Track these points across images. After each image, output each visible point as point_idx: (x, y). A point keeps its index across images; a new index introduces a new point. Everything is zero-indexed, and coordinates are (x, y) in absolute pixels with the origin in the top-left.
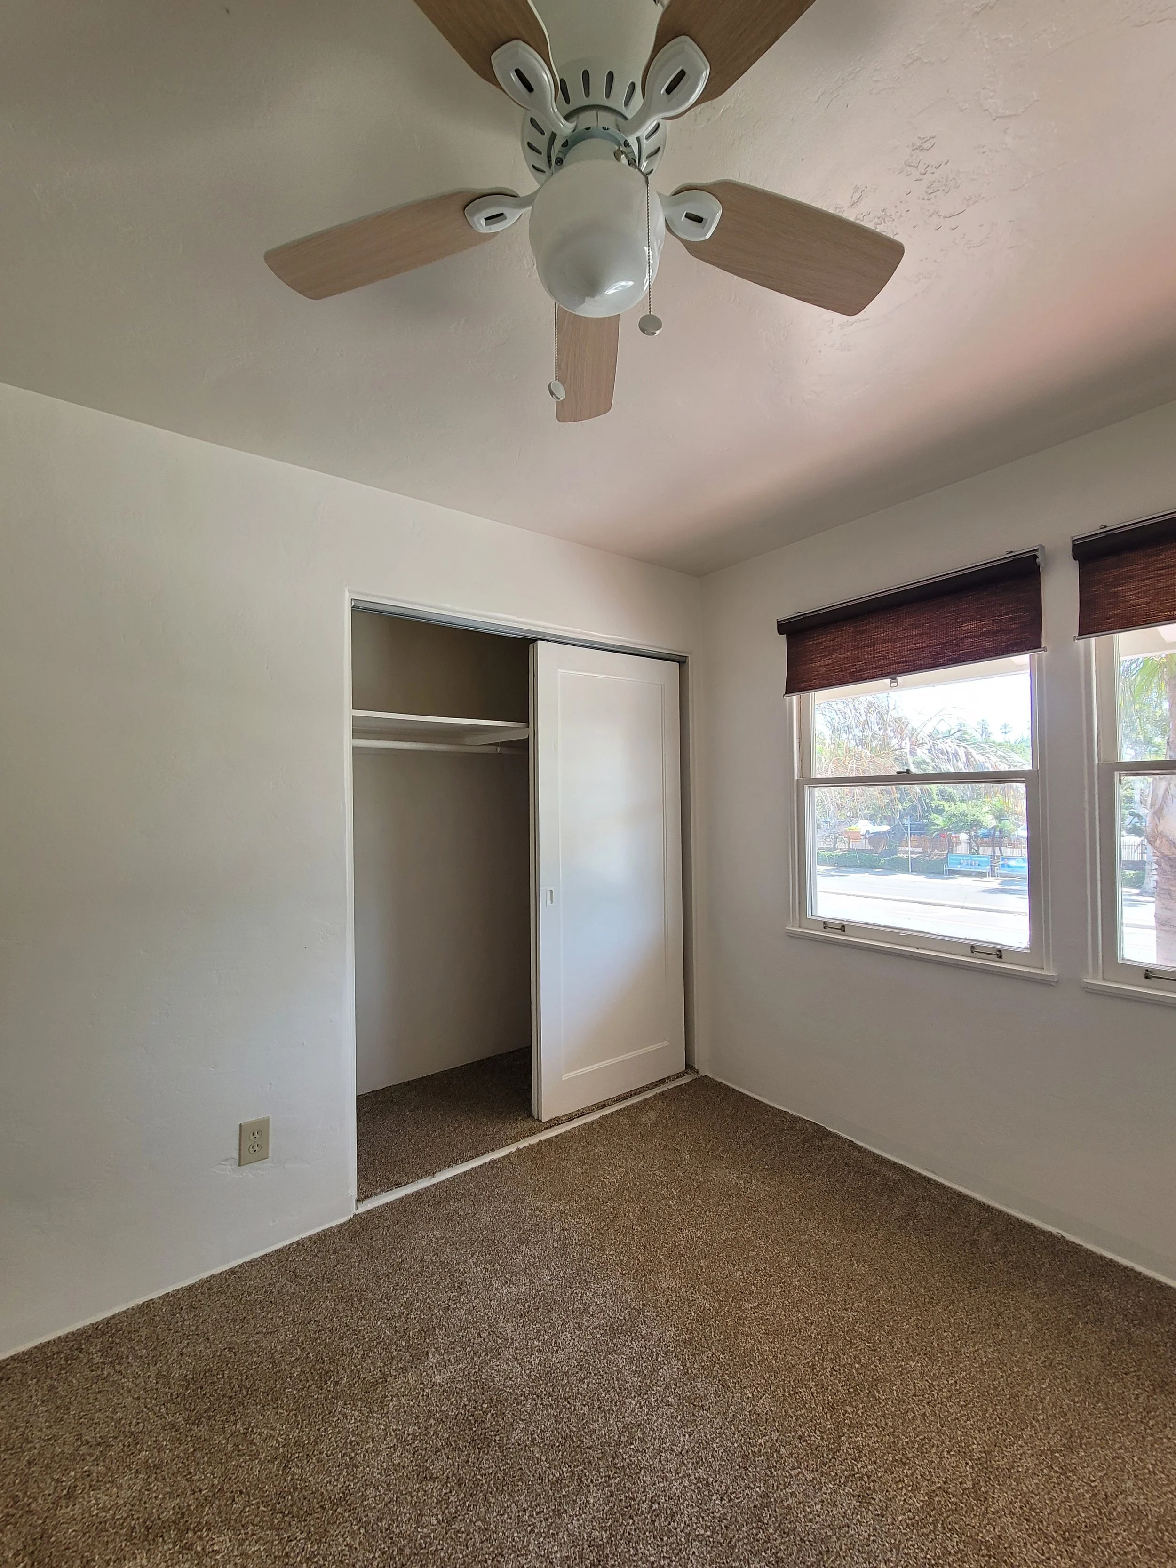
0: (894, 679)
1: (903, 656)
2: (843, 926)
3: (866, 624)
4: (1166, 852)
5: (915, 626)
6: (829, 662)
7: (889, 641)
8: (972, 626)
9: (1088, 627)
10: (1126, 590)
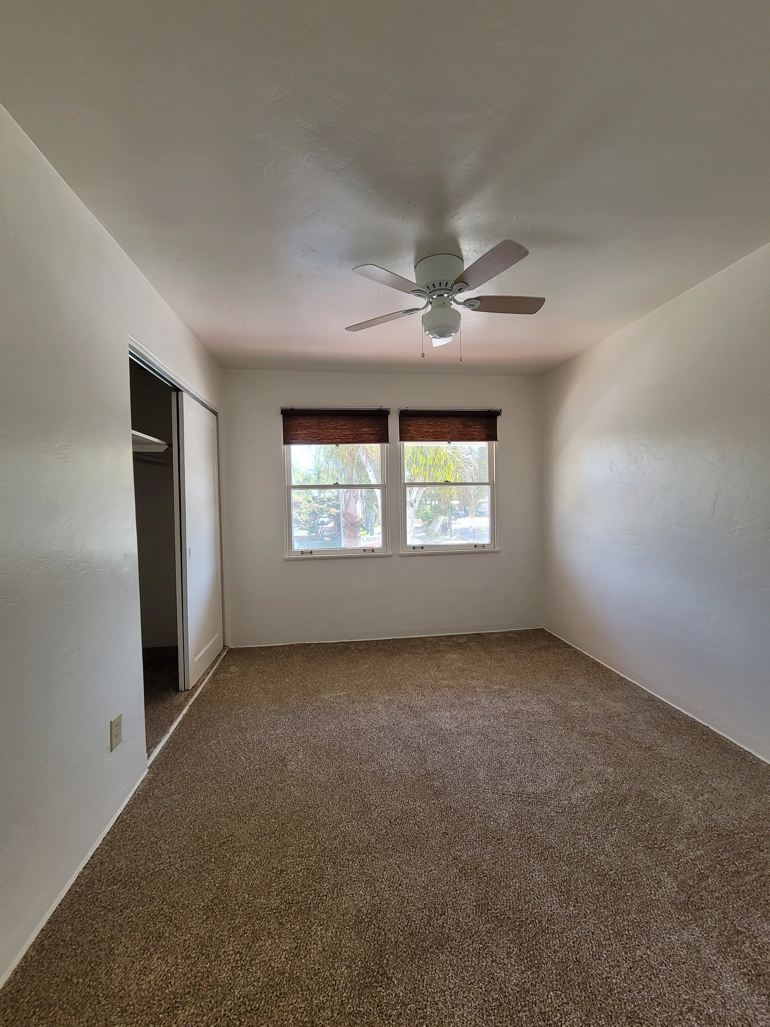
0: (337, 445)
1: (341, 437)
2: (311, 552)
3: (324, 419)
4: (349, 520)
5: (345, 425)
6: (306, 432)
7: (334, 429)
8: (366, 430)
9: (402, 439)
10: (411, 429)
